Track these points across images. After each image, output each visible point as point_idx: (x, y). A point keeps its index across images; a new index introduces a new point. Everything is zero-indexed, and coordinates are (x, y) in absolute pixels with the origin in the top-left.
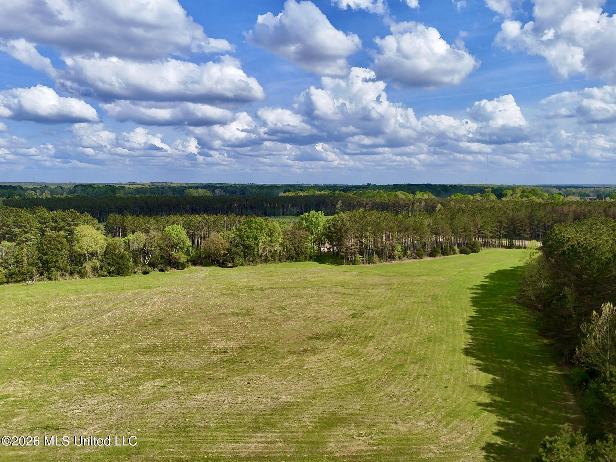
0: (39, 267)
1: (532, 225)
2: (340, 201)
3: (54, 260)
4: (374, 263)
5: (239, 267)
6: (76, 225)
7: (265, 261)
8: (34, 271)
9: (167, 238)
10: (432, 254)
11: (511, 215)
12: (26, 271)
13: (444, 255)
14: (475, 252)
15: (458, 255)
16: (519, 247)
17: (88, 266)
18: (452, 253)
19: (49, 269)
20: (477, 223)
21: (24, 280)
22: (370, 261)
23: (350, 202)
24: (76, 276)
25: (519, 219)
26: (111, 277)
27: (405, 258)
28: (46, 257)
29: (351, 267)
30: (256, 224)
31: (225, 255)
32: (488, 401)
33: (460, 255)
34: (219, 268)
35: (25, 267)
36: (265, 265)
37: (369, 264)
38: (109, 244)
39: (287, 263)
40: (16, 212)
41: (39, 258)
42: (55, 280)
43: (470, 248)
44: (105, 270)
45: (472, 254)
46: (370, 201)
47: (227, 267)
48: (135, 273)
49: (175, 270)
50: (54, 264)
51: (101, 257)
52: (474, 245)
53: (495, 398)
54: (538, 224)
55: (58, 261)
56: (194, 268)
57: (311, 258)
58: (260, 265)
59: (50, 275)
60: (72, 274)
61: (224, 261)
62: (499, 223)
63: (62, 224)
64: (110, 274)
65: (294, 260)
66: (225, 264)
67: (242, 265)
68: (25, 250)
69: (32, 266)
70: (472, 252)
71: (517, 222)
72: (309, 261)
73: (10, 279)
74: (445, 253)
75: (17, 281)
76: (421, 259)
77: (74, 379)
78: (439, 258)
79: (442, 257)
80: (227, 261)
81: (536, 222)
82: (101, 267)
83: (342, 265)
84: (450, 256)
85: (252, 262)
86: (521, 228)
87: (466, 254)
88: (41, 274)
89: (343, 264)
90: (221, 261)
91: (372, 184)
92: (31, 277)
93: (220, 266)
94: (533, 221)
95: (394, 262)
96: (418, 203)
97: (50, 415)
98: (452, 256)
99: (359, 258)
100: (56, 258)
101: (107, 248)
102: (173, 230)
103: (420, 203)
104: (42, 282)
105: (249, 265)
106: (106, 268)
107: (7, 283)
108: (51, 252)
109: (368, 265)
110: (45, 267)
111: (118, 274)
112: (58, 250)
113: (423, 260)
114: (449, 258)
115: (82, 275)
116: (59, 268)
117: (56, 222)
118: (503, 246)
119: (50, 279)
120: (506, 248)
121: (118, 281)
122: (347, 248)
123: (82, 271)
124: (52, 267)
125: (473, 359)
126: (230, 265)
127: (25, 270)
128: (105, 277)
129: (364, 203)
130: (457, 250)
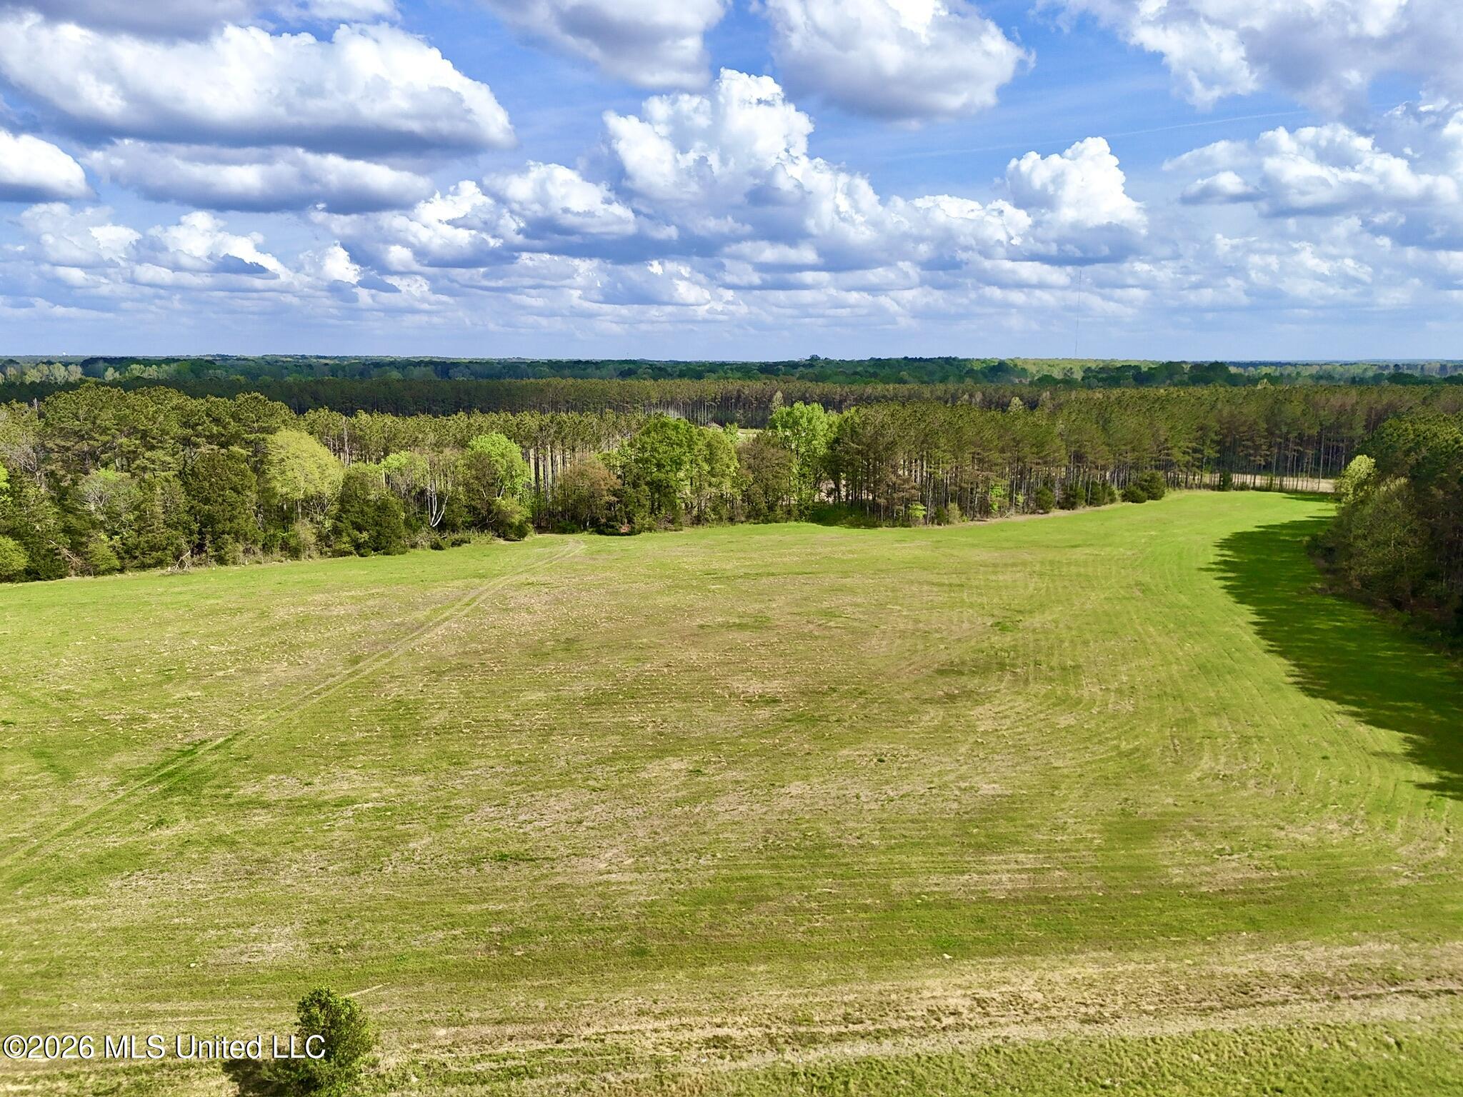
0: (191, 533)
1: (1272, 434)
2: (779, 394)
3: (228, 515)
4: (948, 522)
5: (643, 534)
6: (272, 431)
7: (698, 520)
8: (182, 540)
9: (481, 464)
10: (1068, 503)
11: (1225, 413)
12: (164, 543)
13: (1091, 504)
14: (1154, 497)
15: (1119, 505)
16: (1243, 487)
17: (305, 531)
18: (1107, 499)
19: (216, 536)
20: (1157, 431)
21: (160, 563)
22: (939, 518)
23: (804, 394)
24: (277, 554)
25: (1245, 422)
26: (362, 555)
27: (1013, 510)
28: (206, 507)
29: (899, 532)
30: (677, 432)
31: (610, 505)
32: (1433, 779)
33: (1124, 504)
34: (597, 537)
35: (161, 534)
36: (701, 530)
37: (939, 524)
38: (349, 479)
39: (747, 526)
40: (123, 398)
41: (190, 510)
42: (234, 563)
43: (1143, 489)
44: (346, 539)
45: (1149, 502)
46: (851, 392)
47: (619, 535)
48: (414, 546)
49: (501, 541)
50: (228, 525)
51: (334, 509)
52: (1150, 481)
53: (1446, 773)
54: (1288, 433)
55: (235, 517)
56: (540, 536)
57: (801, 513)
58: (687, 531)
59: (223, 551)
60: (266, 549)
61: (609, 519)
62: (1200, 432)
63: (233, 426)
64: (359, 548)
65: (762, 518)
66: (612, 527)
67: (650, 529)
68: (159, 491)
69: (176, 529)
70: (1149, 498)
71: (1242, 429)
72: (796, 520)
73: (127, 561)
74: (1094, 501)
75: (144, 567)
76: (1047, 513)
77: (476, 763)
78: (1083, 511)
79: (1088, 508)
80: (617, 521)
81: (1284, 429)
82: (336, 531)
83: (879, 529)
84: (1103, 507)
85: (672, 522)
86: (1249, 443)
87: (1137, 502)
88: (199, 548)
89: (881, 526)
90: (603, 521)
91: (822, 357)
92: (177, 558)
93: (601, 532)
94: (1277, 425)
95: (990, 521)
96: (966, 397)
97: (486, 834)
98: (1108, 507)
99: (919, 511)
100: (233, 509)
101: (345, 484)
102: (493, 445)
103: (971, 396)
104: (203, 569)
105: (666, 529)
106: (349, 535)
107: (121, 570)
108: (219, 495)
109: (938, 527)
110: (208, 532)
111: (376, 550)
112: (234, 489)
113: (1051, 515)
114: (1103, 511)
115: (294, 552)
116: (238, 536)
117: (217, 421)
118: (1207, 487)
119: (221, 561)
120: (1214, 490)
121: (377, 564)
122: (894, 487)
123: (293, 542)
124: (223, 533)
125: (1333, 703)
126: (624, 529)
127: (160, 538)
128: (350, 557)
129: (838, 397)
130: (1118, 493)
